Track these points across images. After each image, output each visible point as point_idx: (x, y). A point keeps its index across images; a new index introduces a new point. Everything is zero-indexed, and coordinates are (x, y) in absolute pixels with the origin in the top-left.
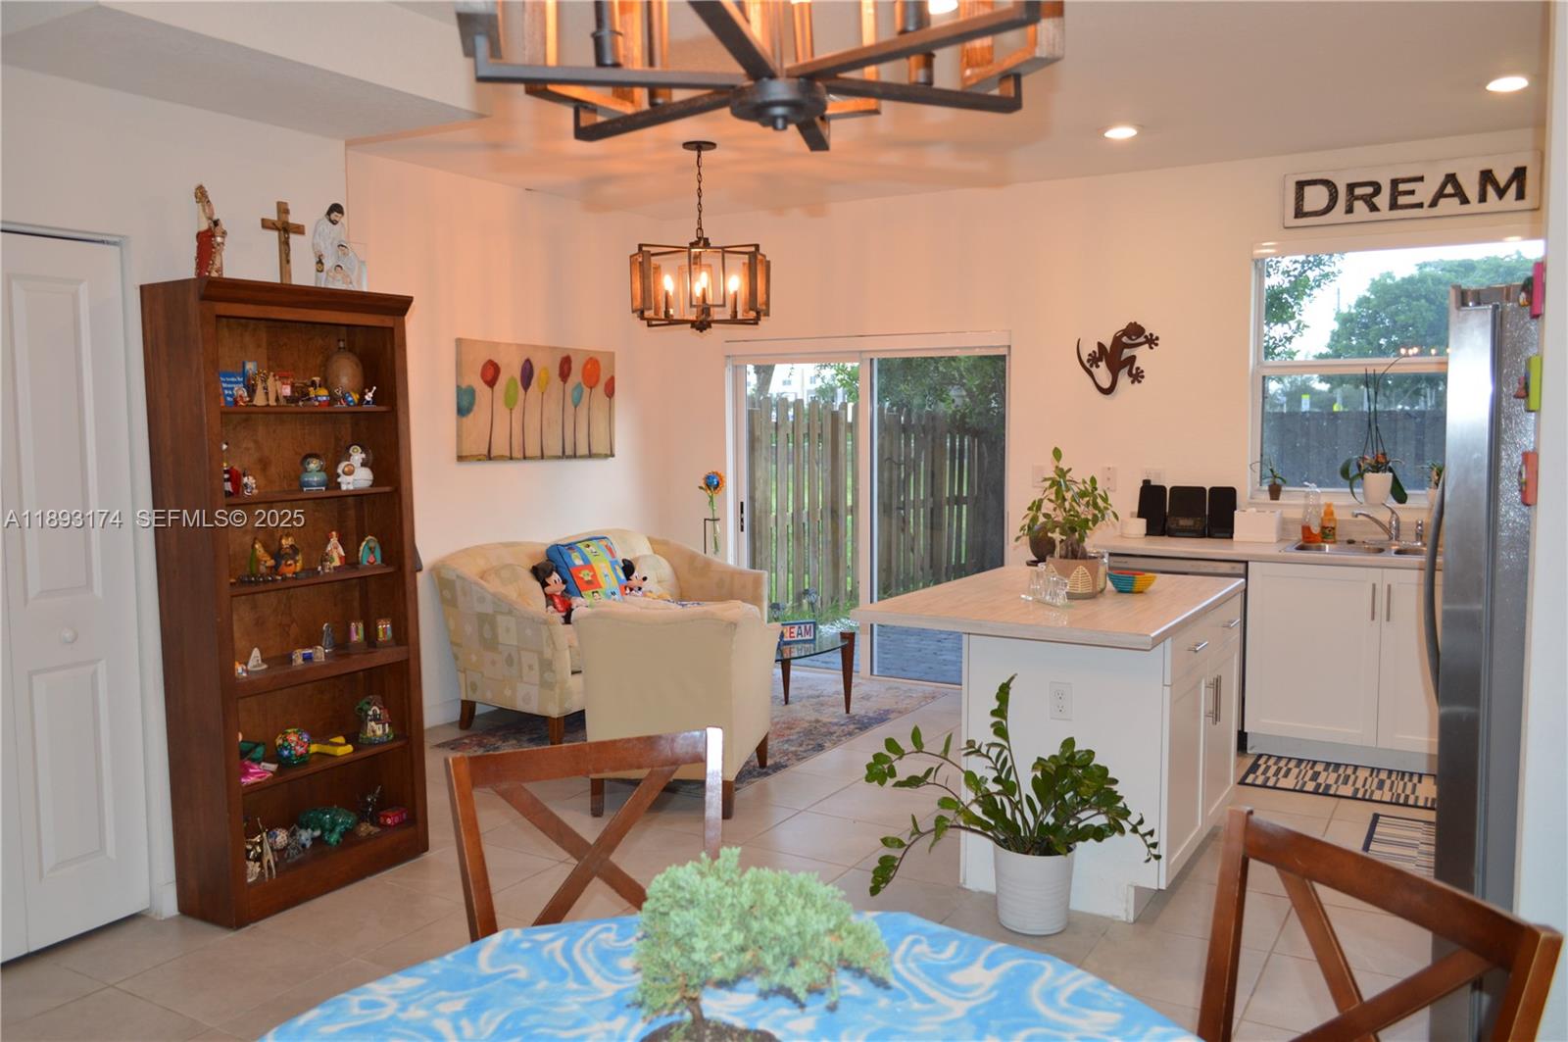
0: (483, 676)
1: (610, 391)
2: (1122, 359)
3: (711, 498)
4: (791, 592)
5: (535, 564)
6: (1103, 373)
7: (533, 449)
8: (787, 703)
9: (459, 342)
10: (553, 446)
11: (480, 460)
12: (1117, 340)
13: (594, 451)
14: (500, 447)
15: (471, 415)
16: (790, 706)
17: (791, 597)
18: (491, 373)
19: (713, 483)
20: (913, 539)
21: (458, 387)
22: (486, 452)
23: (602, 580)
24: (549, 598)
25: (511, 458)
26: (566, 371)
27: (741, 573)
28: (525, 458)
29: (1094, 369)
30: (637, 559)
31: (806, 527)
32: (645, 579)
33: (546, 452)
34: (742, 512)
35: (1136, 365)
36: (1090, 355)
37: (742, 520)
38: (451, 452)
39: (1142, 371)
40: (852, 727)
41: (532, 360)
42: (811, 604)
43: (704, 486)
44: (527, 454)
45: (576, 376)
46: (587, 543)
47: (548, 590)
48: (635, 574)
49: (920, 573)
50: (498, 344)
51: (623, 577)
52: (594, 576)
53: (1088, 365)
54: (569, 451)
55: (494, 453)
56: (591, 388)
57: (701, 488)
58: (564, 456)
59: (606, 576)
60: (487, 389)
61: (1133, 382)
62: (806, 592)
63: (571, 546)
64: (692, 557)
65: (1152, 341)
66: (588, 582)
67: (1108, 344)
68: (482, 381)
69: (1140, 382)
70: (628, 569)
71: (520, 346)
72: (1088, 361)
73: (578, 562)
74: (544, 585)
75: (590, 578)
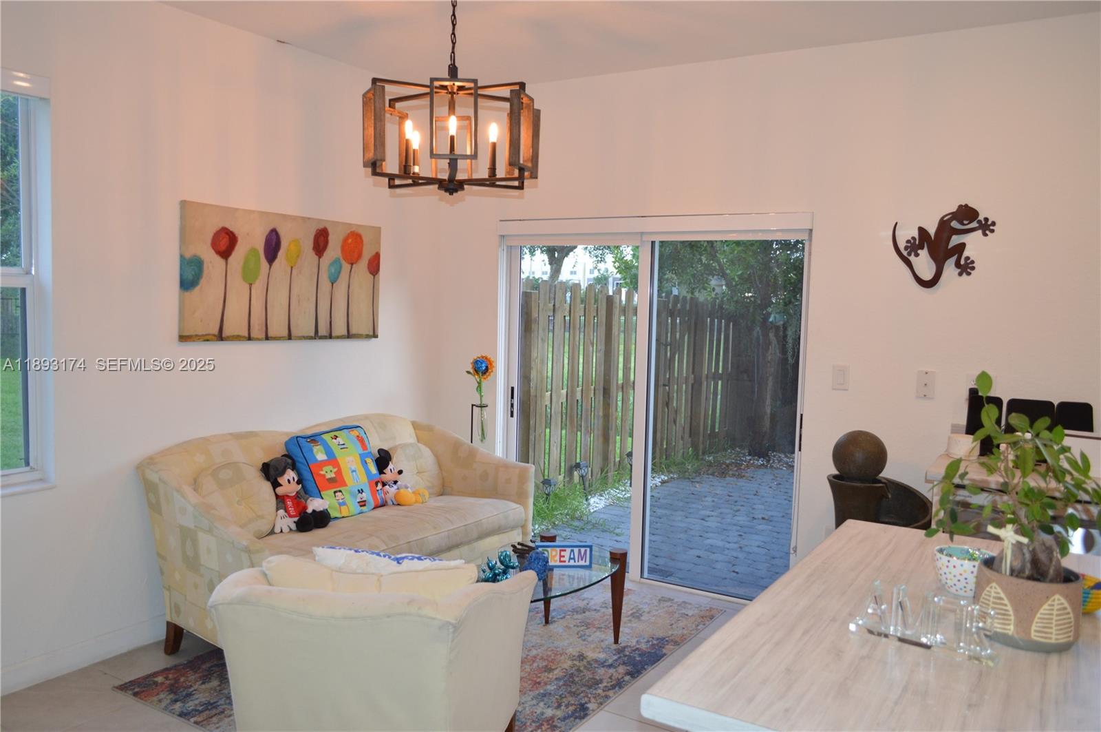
0: (186, 599)
1: (374, 267)
2: (949, 247)
3: (479, 383)
4: (563, 465)
5: (266, 461)
6: (924, 264)
7: (278, 327)
8: (547, 622)
9: (184, 204)
10: (304, 324)
11: (208, 340)
12: (943, 224)
13: (354, 331)
14: (235, 324)
15: (197, 289)
16: (551, 627)
17: (562, 470)
18: (225, 243)
19: (482, 368)
20: (676, 412)
21: (182, 256)
22: (216, 331)
23: (347, 477)
24: (281, 500)
25: (249, 338)
26: (322, 245)
27: (506, 466)
28: (267, 338)
29: (912, 258)
30: (395, 448)
31: (580, 404)
32: (400, 472)
33: (294, 333)
34: (512, 397)
35: (966, 254)
36: (908, 241)
37: (512, 405)
38: (172, 328)
39: (973, 262)
40: (622, 669)
41: (280, 231)
42: (582, 477)
43: (471, 371)
44: (270, 334)
45: (334, 250)
46: (336, 433)
47: (280, 490)
48: (391, 466)
49: (681, 442)
50: (237, 210)
51: (373, 469)
52: (339, 473)
53: (905, 253)
54: (323, 331)
55: (226, 333)
56: (352, 264)
57: (468, 372)
58: (316, 336)
59: (353, 471)
60: (219, 261)
61: (960, 274)
62: (578, 466)
63: (314, 439)
64: (457, 445)
65: (987, 227)
66: (331, 480)
67: (932, 231)
68: (213, 251)
69: (969, 274)
70: (383, 460)
71: (263, 214)
72: (906, 248)
73: (321, 456)
74: (276, 485)
75: (333, 475)
